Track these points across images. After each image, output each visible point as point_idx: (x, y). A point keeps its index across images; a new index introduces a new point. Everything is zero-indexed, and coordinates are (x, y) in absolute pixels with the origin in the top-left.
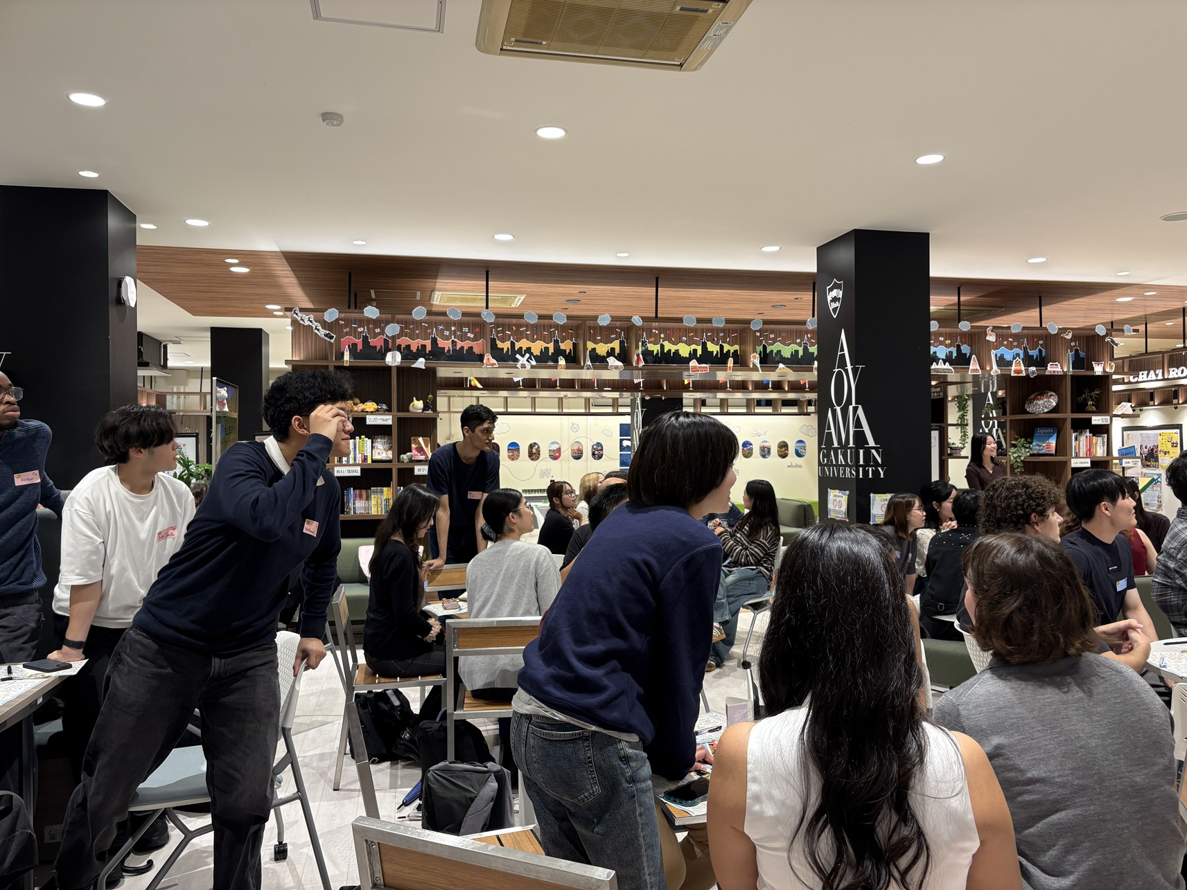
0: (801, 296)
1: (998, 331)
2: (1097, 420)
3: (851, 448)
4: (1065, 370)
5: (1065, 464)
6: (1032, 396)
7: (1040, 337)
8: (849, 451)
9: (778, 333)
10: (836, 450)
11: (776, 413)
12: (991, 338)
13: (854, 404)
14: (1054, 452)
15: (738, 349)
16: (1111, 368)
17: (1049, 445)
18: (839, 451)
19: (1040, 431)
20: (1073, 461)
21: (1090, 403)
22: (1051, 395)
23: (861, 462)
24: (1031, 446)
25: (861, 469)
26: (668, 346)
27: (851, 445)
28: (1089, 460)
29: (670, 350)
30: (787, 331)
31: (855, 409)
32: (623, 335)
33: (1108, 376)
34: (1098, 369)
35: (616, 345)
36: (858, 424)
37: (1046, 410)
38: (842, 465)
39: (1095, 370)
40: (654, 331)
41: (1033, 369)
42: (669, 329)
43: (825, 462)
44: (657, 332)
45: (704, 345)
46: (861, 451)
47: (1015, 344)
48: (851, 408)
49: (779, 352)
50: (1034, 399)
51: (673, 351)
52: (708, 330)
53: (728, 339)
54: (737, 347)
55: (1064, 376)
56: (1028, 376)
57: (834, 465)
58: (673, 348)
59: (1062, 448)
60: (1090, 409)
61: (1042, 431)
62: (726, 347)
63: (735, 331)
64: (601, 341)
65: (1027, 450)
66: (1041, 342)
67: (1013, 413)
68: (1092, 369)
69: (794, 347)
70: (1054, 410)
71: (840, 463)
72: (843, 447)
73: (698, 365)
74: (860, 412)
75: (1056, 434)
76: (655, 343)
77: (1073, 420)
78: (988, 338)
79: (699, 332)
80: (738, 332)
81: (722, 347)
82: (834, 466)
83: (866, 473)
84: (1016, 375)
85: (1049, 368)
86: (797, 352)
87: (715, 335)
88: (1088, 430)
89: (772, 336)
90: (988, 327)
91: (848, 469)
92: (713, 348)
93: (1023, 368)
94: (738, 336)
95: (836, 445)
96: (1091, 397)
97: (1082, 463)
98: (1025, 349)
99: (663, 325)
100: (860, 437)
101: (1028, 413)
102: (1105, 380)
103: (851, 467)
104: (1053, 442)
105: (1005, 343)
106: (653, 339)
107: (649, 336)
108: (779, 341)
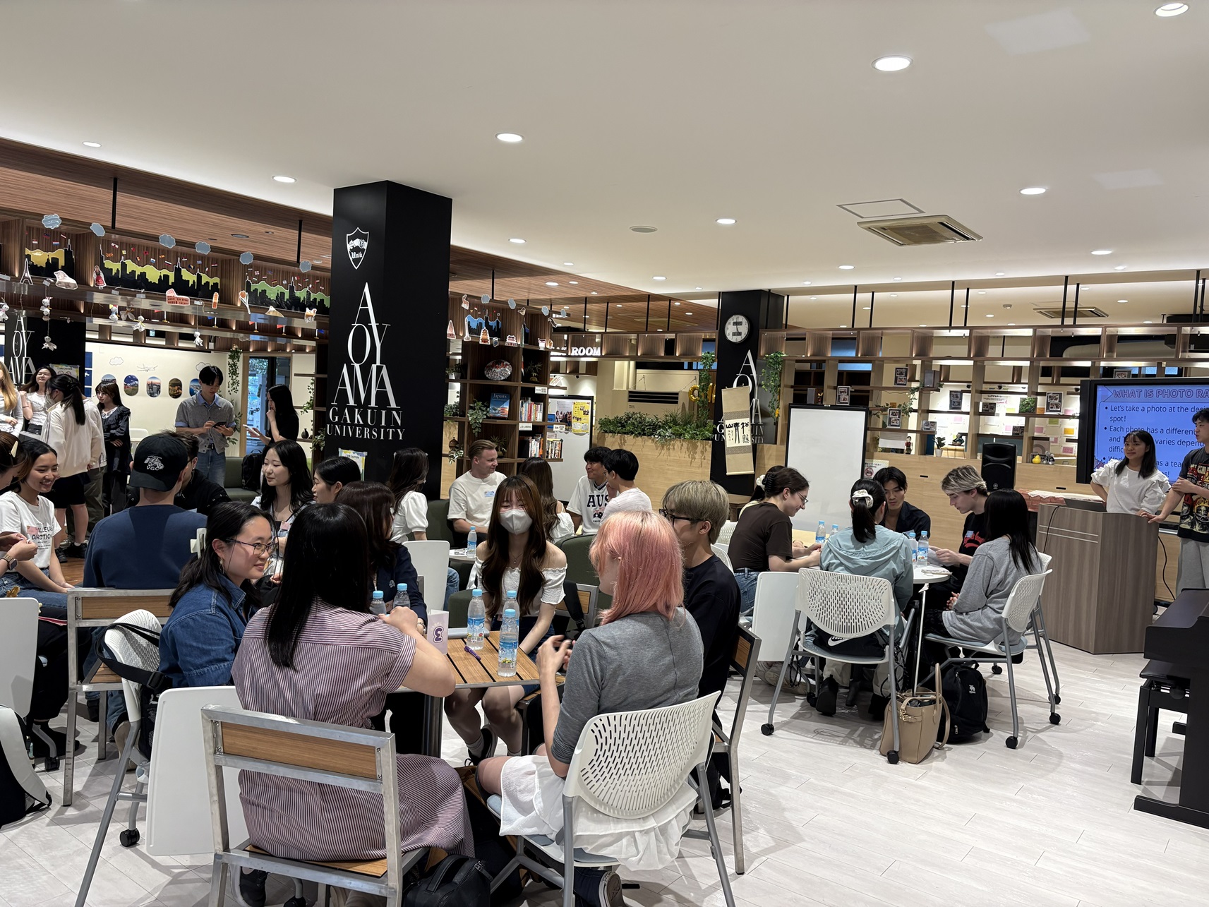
0: (272, 230)
1: (472, 300)
2: (539, 390)
3: (372, 408)
4: (519, 343)
5: (516, 426)
6: (491, 364)
7: (498, 310)
8: (369, 411)
9: (264, 271)
10: (351, 410)
11: (172, 346)
12: (465, 306)
13: (378, 363)
14: (507, 416)
15: (219, 282)
16: (550, 345)
17: (503, 409)
18: (357, 410)
19: (496, 396)
20: (520, 424)
21: (534, 374)
22: (507, 365)
23: (383, 424)
24: (488, 409)
25: (382, 430)
26: (131, 266)
27: (373, 404)
28: (531, 425)
29: (133, 272)
30: (273, 270)
31: (379, 369)
32: (69, 243)
33: (548, 352)
34: (542, 345)
35: (60, 255)
36: (381, 384)
37: (503, 378)
38: (359, 425)
39: (540, 345)
40: (113, 245)
41: (496, 339)
42: (133, 245)
43: (337, 420)
44: (117, 246)
45: (178, 273)
46: (384, 412)
47: (479, 313)
48: (374, 367)
49: (264, 291)
50: (492, 366)
51: (138, 273)
52: (183, 255)
53: (207, 269)
54: (217, 280)
55: (517, 348)
56: (492, 345)
57: (349, 425)
58: (139, 270)
59: (514, 413)
60: (534, 380)
61: (497, 396)
62: (205, 279)
63: (215, 260)
64: (38, 247)
65: (485, 413)
66: (498, 314)
67: (472, 378)
68: (538, 344)
69: (280, 289)
70: (509, 379)
71: (356, 422)
72: (363, 406)
73: (176, 296)
74: (384, 372)
75: (509, 401)
76: (115, 261)
77: (523, 388)
78: (463, 305)
79: (172, 255)
80: (220, 263)
81: (199, 278)
82: (347, 425)
83: (386, 434)
84: (483, 343)
85: (508, 341)
86: (283, 294)
87: (193, 261)
88: (530, 399)
89: (257, 273)
90: (464, 294)
91: (367, 430)
92: (187, 276)
93: (489, 338)
94: (219, 268)
95: (352, 402)
96: (535, 369)
97: (527, 427)
98: (487, 319)
99: (125, 239)
100: (382, 397)
101: (487, 379)
102: (546, 353)
103: (371, 428)
104: (506, 407)
105: (472, 311)
106: (111, 255)
107: (108, 248)
108: (264, 279)
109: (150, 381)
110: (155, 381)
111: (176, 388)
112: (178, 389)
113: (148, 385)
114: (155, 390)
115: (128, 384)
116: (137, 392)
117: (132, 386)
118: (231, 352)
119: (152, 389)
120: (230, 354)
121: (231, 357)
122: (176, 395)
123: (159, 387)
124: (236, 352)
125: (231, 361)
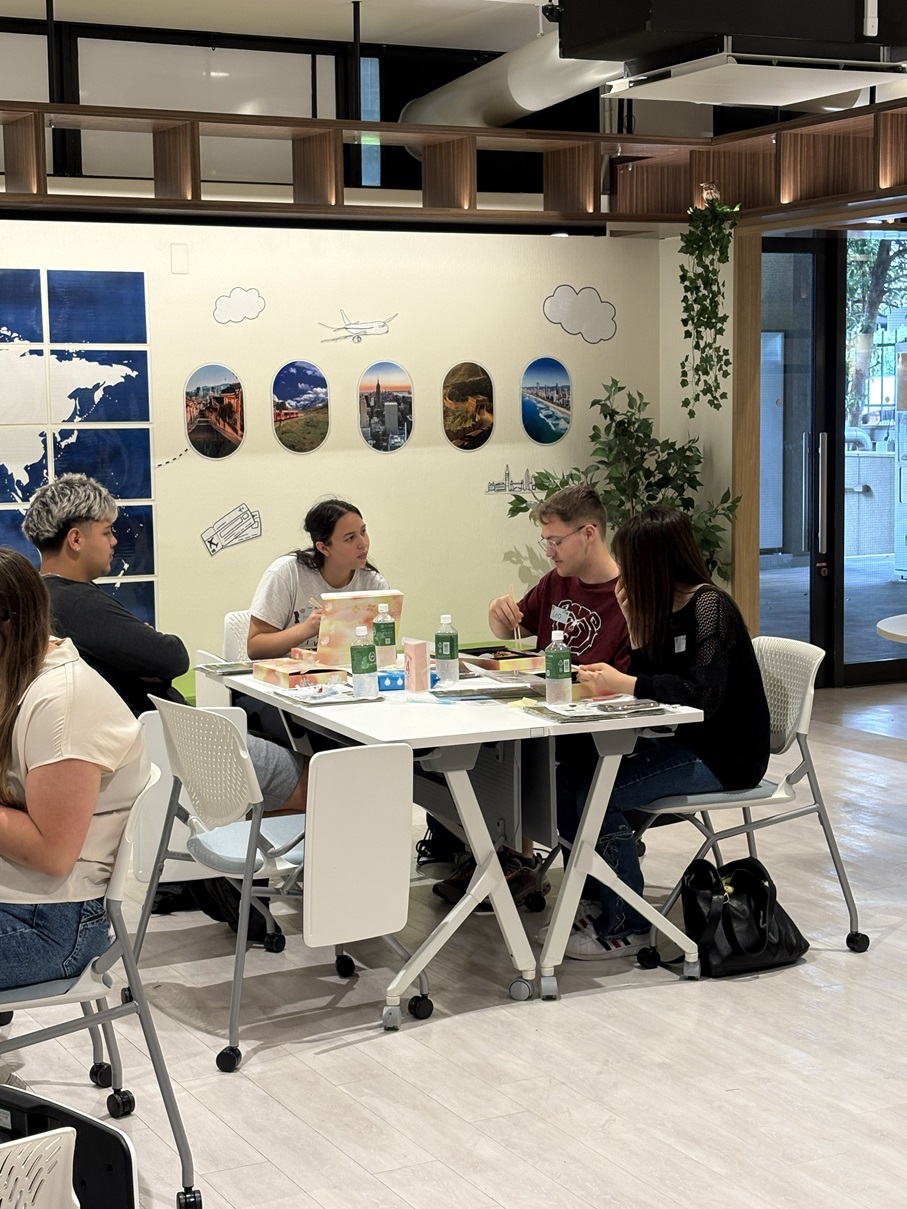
109: (372, 381)
110: (389, 381)
111: (471, 403)
112: (480, 407)
113: (365, 399)
114: (391, 419)
115: (290, 403)
116: (323, 435)
117: (305, 408)
118: (690, 219)
119: (380, 415)
120: (686, 228)
121: (693, 245)
122: (470, 435)
123: (405, 405)
124: (713, 217)
125: (689, 262)
